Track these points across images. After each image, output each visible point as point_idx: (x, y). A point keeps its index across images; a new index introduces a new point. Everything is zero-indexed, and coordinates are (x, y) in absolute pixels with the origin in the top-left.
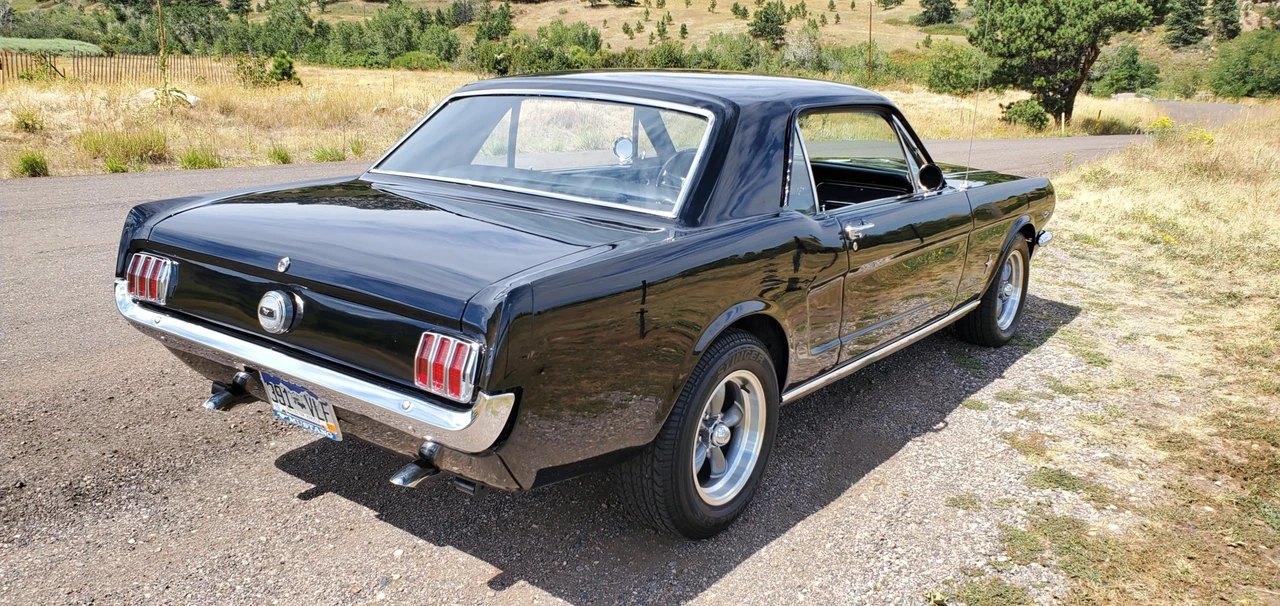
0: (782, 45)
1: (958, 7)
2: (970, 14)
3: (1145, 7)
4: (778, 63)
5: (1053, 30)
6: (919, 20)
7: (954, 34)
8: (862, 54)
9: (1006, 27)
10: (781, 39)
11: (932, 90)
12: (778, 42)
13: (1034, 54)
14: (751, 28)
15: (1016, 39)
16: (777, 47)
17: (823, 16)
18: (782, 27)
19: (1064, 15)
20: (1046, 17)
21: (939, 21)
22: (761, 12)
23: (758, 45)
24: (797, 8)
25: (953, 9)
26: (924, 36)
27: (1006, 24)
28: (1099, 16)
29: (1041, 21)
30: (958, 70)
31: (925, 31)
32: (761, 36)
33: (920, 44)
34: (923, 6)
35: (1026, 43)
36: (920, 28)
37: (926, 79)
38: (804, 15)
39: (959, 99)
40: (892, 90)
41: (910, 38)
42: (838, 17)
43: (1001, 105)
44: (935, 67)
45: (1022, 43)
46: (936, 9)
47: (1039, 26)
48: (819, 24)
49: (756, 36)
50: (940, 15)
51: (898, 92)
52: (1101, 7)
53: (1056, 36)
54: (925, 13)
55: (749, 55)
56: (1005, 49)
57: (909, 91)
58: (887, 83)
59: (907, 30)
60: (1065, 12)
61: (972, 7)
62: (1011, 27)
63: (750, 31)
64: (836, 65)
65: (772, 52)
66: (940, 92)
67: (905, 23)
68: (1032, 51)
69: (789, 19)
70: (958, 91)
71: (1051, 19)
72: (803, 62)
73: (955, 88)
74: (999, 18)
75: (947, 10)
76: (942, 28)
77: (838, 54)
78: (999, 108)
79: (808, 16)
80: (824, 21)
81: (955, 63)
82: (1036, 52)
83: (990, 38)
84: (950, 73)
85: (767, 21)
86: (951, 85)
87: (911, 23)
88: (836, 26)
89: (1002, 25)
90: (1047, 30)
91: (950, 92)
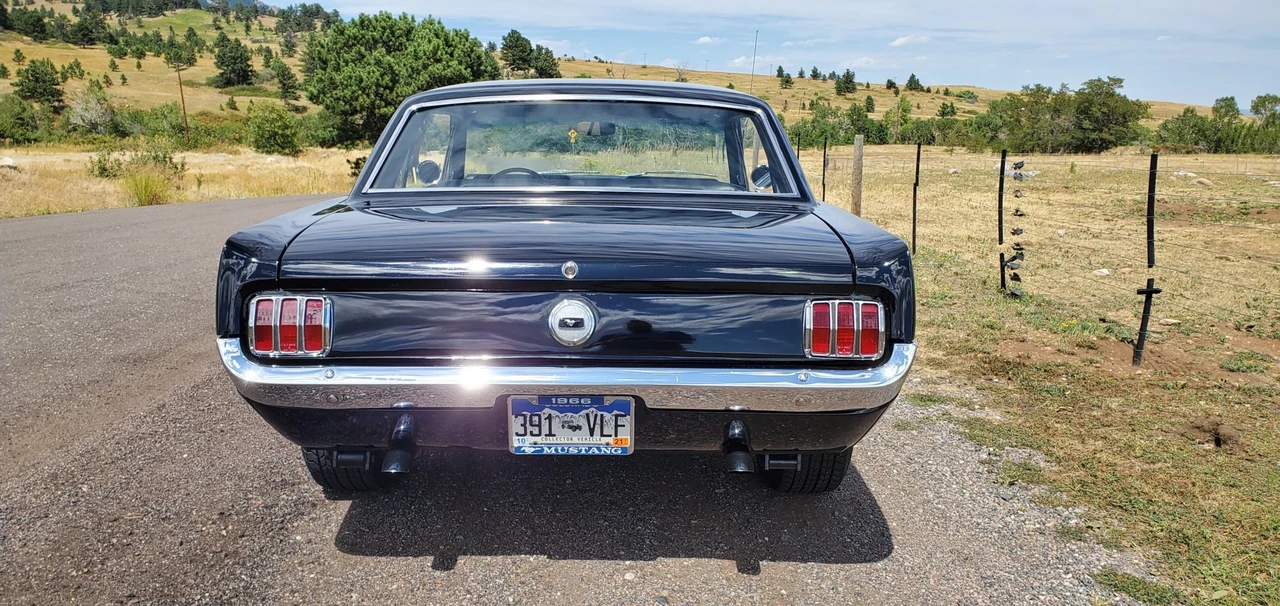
0: (63, 108)
1: (255, 68)
2: (269, 76)
3: (466, 69)
4: (63, 127)
5: (391, 90)
6: (217, 82)
7: (256, 96)
8: (166, 117)
9: (346, 86)
10: (59, 101)
11: (260, 150)
12: (56, 104)
13: (377, 110)
14: (17, 89)
15: (358, 96)
16: (57, 111)
17: (106, 77)
18: (58, 87)
19: (397, 75)
20: (382, 75)
21: (238, 83)
22: (27, 71)
23: (32, 107)
24: (71, 67)
25: (251, 71)
26: (226, 98)
27: (345, 83)
28: (430, 76)
29: (378, 80)
30: (283, 130)
31: (226, 93)
32: (30, 97)
33: (224, 106)
34: (219, 67)
35: (368, 101)
36: (220, 90)
37: (252, 140)
38: (82, 75)
39: (291, 158)
40: (217, 152)
41: (211, 101)
42: (124, 78)
43: (348, 161)
44: (259, 127)
45: (364, 100)
46: (233, 71)
47: (378, 85)
48: (104, 85)
49: (25, 98)
50: (238, 76)
51: (224, 154)
52: (430, 68)
53: (394, 94)
54: (222, 74)
55: (22, 119)
56: (347, 107)
57: (236, 153)
58: (209, 145)
59: (205, 91)
60: (397, 72)
61: (269, 69)
62: (351, 86)
63: (15, 92)
64: (137, 128)
65: (51, 115)
66: (269, 153)
67: (202, 85)
68: (375, 108)
69: (65, 79)
70: (287, 151)
71: (387, 78)
72: (94, 127)
73: (283, 148)
74: (338, 78)
75: (245, 72)
76: (243, 90)
77: (137, 117)
78: (347, 164)
79: (86, 75)
80: (108, 82)
81: (279, 124)
82: (379, 109)
83: (331, 97)
84: (276, 133)
85: (37, 80)
86: (278, 145)
87: (209, 84)
88: (122, 87)
89: (342, 84)
90: (386, 88)
91: (279, 152)
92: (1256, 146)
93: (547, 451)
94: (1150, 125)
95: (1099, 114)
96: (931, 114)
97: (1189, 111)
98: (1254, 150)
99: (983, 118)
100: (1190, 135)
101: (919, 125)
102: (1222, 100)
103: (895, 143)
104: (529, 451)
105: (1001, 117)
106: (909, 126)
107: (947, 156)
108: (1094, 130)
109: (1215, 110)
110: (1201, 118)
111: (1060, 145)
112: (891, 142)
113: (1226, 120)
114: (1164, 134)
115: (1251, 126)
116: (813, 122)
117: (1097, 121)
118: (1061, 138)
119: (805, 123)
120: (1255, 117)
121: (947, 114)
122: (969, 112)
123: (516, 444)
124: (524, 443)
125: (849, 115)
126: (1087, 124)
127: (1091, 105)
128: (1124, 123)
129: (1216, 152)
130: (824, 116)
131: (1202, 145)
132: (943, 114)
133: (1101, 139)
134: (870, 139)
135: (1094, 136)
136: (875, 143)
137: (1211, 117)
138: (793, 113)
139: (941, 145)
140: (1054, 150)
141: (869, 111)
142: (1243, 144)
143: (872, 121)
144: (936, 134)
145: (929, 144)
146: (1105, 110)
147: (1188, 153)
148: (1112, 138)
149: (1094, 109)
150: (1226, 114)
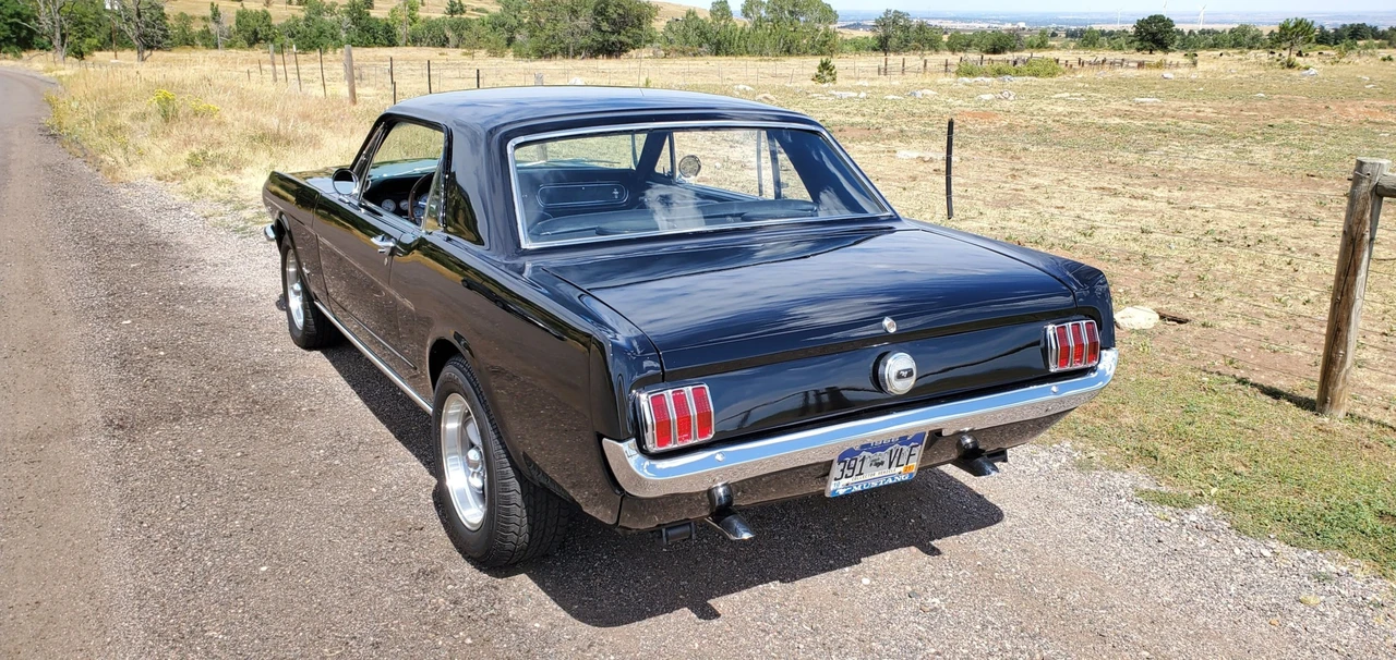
92: (749, 49)
93: (856, 489)
94: (659, 25)
95: (615, 16)
96: (438, 12)
97: (691, 13)
98: (748, 53)
99: (497, 17)
100: (693, 37)
101: (431, 25)
102: (717, 3)
103: (406, 45)
104: (841, 492)
105: (515, 16)
106: (418, 25)
107: (467, 60)
108: (613, 33)
109: (713, 13)
110: (702, 21)
111: (582, 48)
112: (400, 43)
113: (722, 22)
114: (670, 36)
115: (743, 29)
116: (307, 19)
117: (614, 23)
118: (583, 41)
119: (297, 21)
120: (745, 20)
121: (456, 12)
122: (477, 10)
123: (832, 488)
124: (838, 486)
125: (348, 12)
126: (605, 26)
127: (607, 6)
128: (640, 27)
129: (717, 54)
130: (319, 13)
131: (706, 46)
132: (452, 12)
133: (621, 42)
134: (378, 40)
135: (613, 38)
136: (384, 45)
137: (710, 21)
138: (279, 8)
139: (457, 47)
140: (577, 53)
141: (368, 8)
142: (738, 46)
143: (376, 20)
144: (449, 34)
145: (443, 46)
146: (621, 11)
147: (695, 55)
148: (630, 41)
149: (611, 11)
150: (722, 18)
